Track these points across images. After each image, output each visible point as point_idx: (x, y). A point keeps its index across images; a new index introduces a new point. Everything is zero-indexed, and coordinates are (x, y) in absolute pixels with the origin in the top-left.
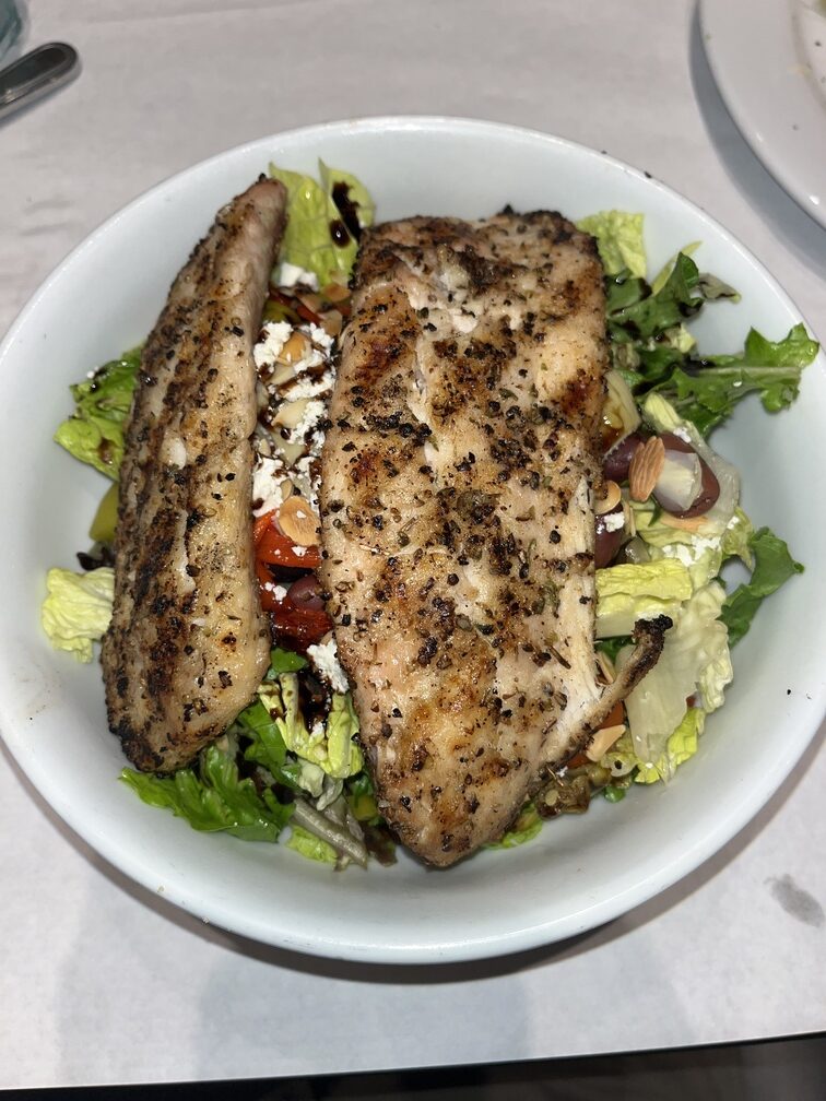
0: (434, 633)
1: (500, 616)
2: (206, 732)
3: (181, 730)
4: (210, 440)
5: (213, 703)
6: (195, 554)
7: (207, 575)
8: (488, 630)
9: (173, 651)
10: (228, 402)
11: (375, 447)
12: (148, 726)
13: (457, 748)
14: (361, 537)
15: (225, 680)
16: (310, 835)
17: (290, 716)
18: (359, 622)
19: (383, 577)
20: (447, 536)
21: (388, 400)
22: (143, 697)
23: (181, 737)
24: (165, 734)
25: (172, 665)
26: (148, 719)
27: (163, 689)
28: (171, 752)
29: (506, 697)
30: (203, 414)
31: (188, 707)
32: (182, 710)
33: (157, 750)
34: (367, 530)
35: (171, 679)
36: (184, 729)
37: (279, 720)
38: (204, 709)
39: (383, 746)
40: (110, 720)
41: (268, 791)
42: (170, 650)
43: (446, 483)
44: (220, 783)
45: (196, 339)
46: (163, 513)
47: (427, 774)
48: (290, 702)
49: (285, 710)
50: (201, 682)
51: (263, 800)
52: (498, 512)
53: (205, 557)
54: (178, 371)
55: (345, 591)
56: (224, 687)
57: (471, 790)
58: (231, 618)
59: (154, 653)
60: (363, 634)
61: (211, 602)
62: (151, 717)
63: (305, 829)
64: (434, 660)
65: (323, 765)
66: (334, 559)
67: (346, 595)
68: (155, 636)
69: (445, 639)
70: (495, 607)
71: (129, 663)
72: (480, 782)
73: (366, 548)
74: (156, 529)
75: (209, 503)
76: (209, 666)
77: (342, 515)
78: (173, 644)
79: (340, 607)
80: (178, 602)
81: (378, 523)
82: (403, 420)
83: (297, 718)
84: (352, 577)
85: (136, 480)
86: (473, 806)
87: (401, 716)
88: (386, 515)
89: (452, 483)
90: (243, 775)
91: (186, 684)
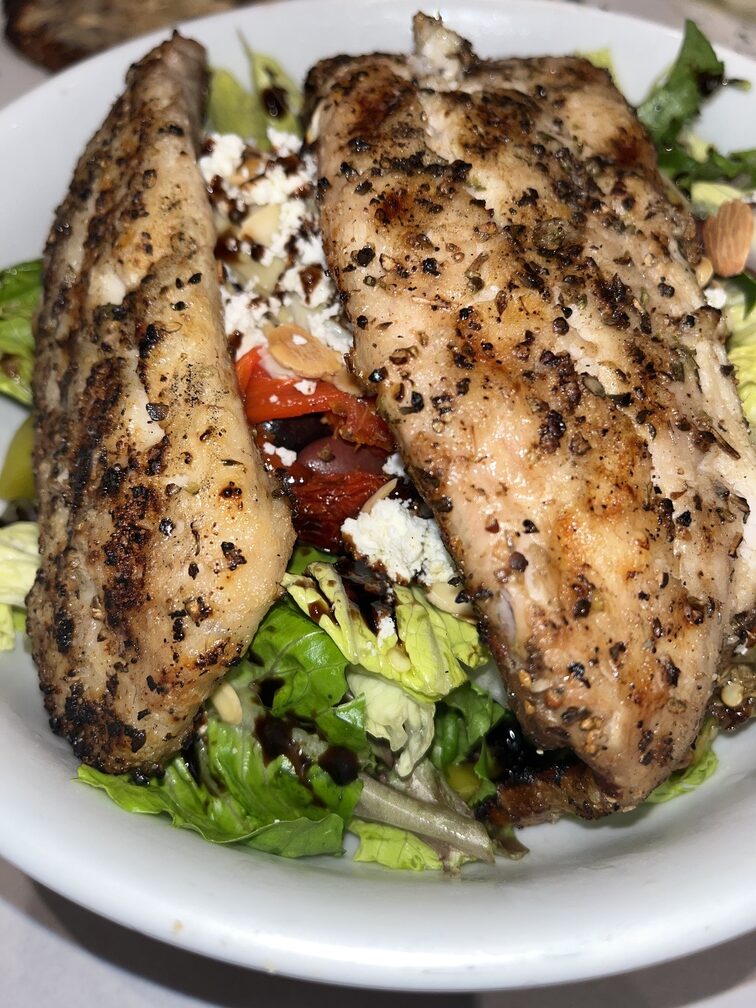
0: (555, 404)
1: (635, 380)
2: (212, 658)
3: (168, 659)
4: (158, 254)
5: (218, 599)
6: (157, 387)
7: (181, 410)
8: (625, 400)
9: (141, 538)
10: (175, 205)
11: (399, 186)
12: (113, 684)
13: (631, 575)
14: (410, 289)
15: (233, 555)
16: (389, 833)
17: (341, 608)
18: (435, 400)
19: (459, 333)
20: (533, 278)
21: (401, 141)
22: (100, 639)
23: (172, 676)
24: (143, 682)
25: (143, 561)
26: (112, 672)
27: (129, 606)
28: (156, 716)
29: (676, 495)
30: (142, 225)
31: (177, 616)
32: (166, 627)
33: (132, 721)
34: (418, 279)
35: (142, 583)
36: (176, 657)
37: (325, 621)
38: (205, 613)
39: (521, 582)
40: (50, 708)
41: (315, 769)
42: (136, 538)
43: (510, 220)
44: (236, 779)
45: (120, 161)
46: (99, 366)
47: (598, 620)
48: (336, 593)
49: (330, 604)
50: (194, 571)
51: (310, 787)
52: (588, 252)
53: (174, 388)
54: (100, 202)
55: (404, 361)
56: (232, 568)
57: (666, 647)
58: (230, 462)
59: (110, 554)
60: (448, 416)
61: (192, 444)
62: (117, 666)
63: (382, 824)
64: (565, 443)
65: (406, 680)
66: (377, 323)
67: (406, 367)
68: (111, 528)
69: (572, 410)
70: (626, 365)
71: (73, 598)
72: (673, 632)
73: (422, 300)
74: (92, 392)
75: (169, 317)
76: (204, 542)
77: (374, 269)
78: (140, 528)
79: (402, 386)
80: (142, 461)
81: (431, 267)
82: (427, 160)
83: (351, 614)
84: (410, 341)
85: (55, 367)
86: (673, 676)
87: (536, 531)
88: (439, 257)
89: (517, 219)
90: (270, 753)
91: (168, 582)
